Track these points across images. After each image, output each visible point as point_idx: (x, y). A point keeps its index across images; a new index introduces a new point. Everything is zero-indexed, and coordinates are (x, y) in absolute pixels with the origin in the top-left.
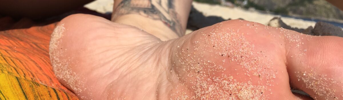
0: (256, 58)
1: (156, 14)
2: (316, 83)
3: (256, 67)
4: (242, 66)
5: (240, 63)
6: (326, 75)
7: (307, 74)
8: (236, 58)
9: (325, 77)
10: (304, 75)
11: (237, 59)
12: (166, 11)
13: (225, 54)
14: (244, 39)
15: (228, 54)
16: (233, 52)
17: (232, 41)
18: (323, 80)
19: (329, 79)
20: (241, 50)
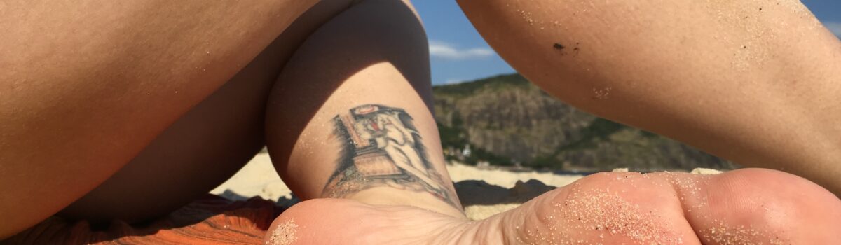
0: (647, 222)
1: (414, 181)
2: (733, 240)
3: (651, 233)
4: (630, 237)
5: (626, 233)
6: (743, 227)
7: (716, 230)
8: (617, 228)
9: (742, 229)
10: (713, 232)
11: (620, 229)
12: (425, 174)
13: (601, 227)
14: (620, 199)
15: (604, 225)
16: (612, 221)
17: (603, 207)
18: (740, 234)
19: (748, 230)
20: (621, 215)
